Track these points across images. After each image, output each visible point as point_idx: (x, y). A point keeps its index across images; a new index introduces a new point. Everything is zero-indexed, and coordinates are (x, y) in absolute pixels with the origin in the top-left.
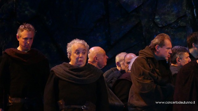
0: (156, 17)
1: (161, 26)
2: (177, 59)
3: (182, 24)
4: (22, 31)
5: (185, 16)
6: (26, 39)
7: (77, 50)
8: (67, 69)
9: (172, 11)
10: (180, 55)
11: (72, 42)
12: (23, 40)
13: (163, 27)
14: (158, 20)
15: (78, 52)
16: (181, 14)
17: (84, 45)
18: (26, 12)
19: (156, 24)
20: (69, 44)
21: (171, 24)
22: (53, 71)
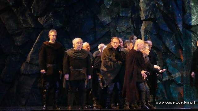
0: (117, 28)
1: (119, 32)
2: (127, 46)
3: (129, 31)
4: (51, 32)
5: (130, 27)
6: (53, 36)
7: (77, 42)
8: (73, 52)
9: (125, 25)
10: (129, 44)
11: (75, 39)
12: (52, 36)
13: (121, 32)
14: (118, 29)
15: (78, 43)
16: (129, 27)
17: (80, 40)
18: (58, 25)
19: (117, 31)
20: (73, 40)
21: (124, 31)
22: (66, 53)
